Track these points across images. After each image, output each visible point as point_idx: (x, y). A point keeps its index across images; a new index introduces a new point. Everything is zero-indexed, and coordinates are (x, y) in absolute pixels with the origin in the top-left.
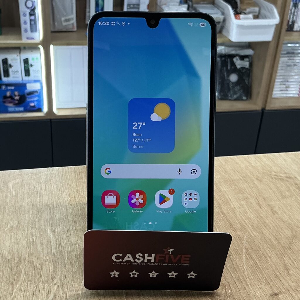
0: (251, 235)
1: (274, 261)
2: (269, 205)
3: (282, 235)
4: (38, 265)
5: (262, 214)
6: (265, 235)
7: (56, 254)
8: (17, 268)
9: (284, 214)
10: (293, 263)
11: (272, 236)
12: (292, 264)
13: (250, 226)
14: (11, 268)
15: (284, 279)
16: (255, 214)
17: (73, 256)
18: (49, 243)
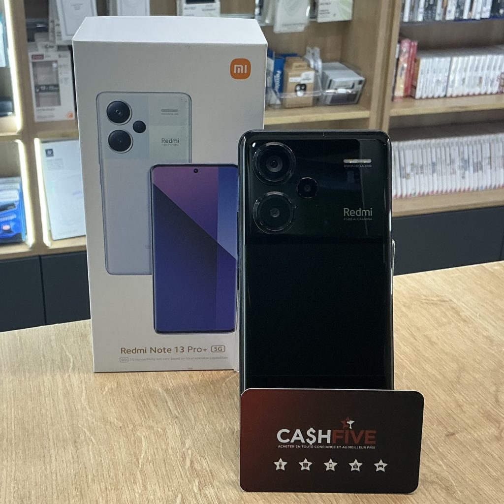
0: (410, 371)
1: (442, 398)
2: (425, 336)
3: (447, 369)
4: (159, 430)
5: (419, 347)
6: (427, 371)
7: (178, 415)
8: (134, 436)
9: (445, 345)
10: (465, 398)
11: (435, 371)
12: (464, 400)
13: (407, 361)
14: (127, 437)
15: (458, 417)
16: (411, 347)
17: (200, 415)
18: (165, 404)
